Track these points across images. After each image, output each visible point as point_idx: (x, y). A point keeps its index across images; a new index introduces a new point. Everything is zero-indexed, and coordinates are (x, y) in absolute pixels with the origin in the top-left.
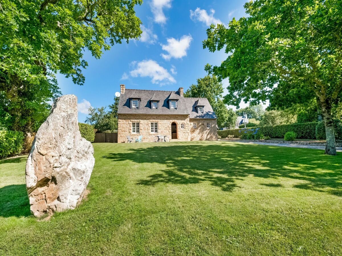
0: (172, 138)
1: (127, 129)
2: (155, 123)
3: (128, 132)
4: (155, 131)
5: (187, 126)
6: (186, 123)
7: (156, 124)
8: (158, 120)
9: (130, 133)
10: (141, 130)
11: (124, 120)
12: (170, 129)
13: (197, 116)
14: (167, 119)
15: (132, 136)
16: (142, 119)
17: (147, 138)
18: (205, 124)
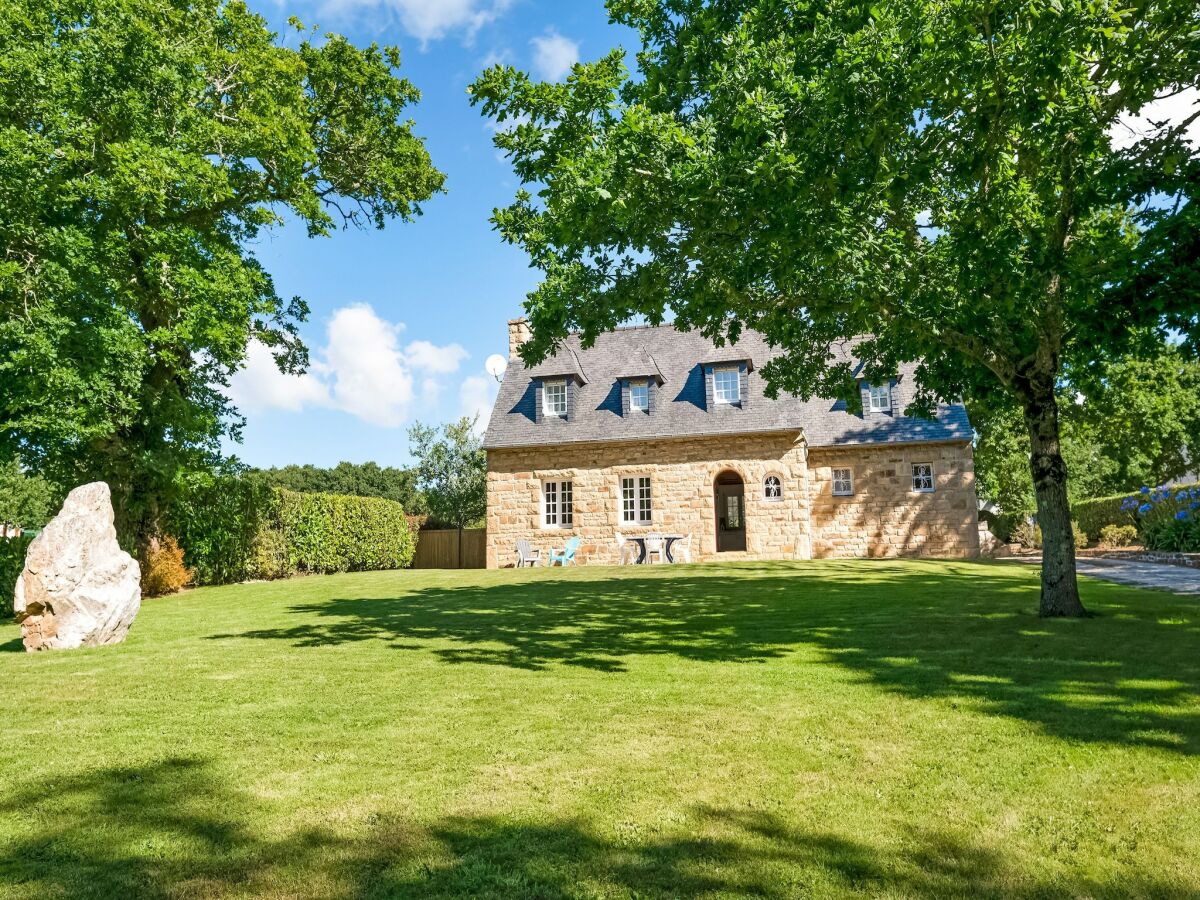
0: (721, 548)
1: (521, 511)
2: (641, 480)
3: (525, 524)
4: (642, 518)
5: (791, 484)
6: (787, 473)
7: (646, 482)
8: (649, 466)
9: (533, 526)
10: (578, 511)
11: (509, 475)
12: (707, 506)
13: (850, 435)
14: (691, 459)
15: (543, 541)
16: (582, 465)
17: (602, 550)
18: (898, 473)
